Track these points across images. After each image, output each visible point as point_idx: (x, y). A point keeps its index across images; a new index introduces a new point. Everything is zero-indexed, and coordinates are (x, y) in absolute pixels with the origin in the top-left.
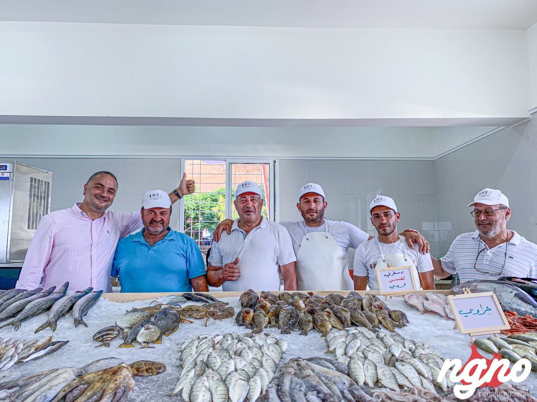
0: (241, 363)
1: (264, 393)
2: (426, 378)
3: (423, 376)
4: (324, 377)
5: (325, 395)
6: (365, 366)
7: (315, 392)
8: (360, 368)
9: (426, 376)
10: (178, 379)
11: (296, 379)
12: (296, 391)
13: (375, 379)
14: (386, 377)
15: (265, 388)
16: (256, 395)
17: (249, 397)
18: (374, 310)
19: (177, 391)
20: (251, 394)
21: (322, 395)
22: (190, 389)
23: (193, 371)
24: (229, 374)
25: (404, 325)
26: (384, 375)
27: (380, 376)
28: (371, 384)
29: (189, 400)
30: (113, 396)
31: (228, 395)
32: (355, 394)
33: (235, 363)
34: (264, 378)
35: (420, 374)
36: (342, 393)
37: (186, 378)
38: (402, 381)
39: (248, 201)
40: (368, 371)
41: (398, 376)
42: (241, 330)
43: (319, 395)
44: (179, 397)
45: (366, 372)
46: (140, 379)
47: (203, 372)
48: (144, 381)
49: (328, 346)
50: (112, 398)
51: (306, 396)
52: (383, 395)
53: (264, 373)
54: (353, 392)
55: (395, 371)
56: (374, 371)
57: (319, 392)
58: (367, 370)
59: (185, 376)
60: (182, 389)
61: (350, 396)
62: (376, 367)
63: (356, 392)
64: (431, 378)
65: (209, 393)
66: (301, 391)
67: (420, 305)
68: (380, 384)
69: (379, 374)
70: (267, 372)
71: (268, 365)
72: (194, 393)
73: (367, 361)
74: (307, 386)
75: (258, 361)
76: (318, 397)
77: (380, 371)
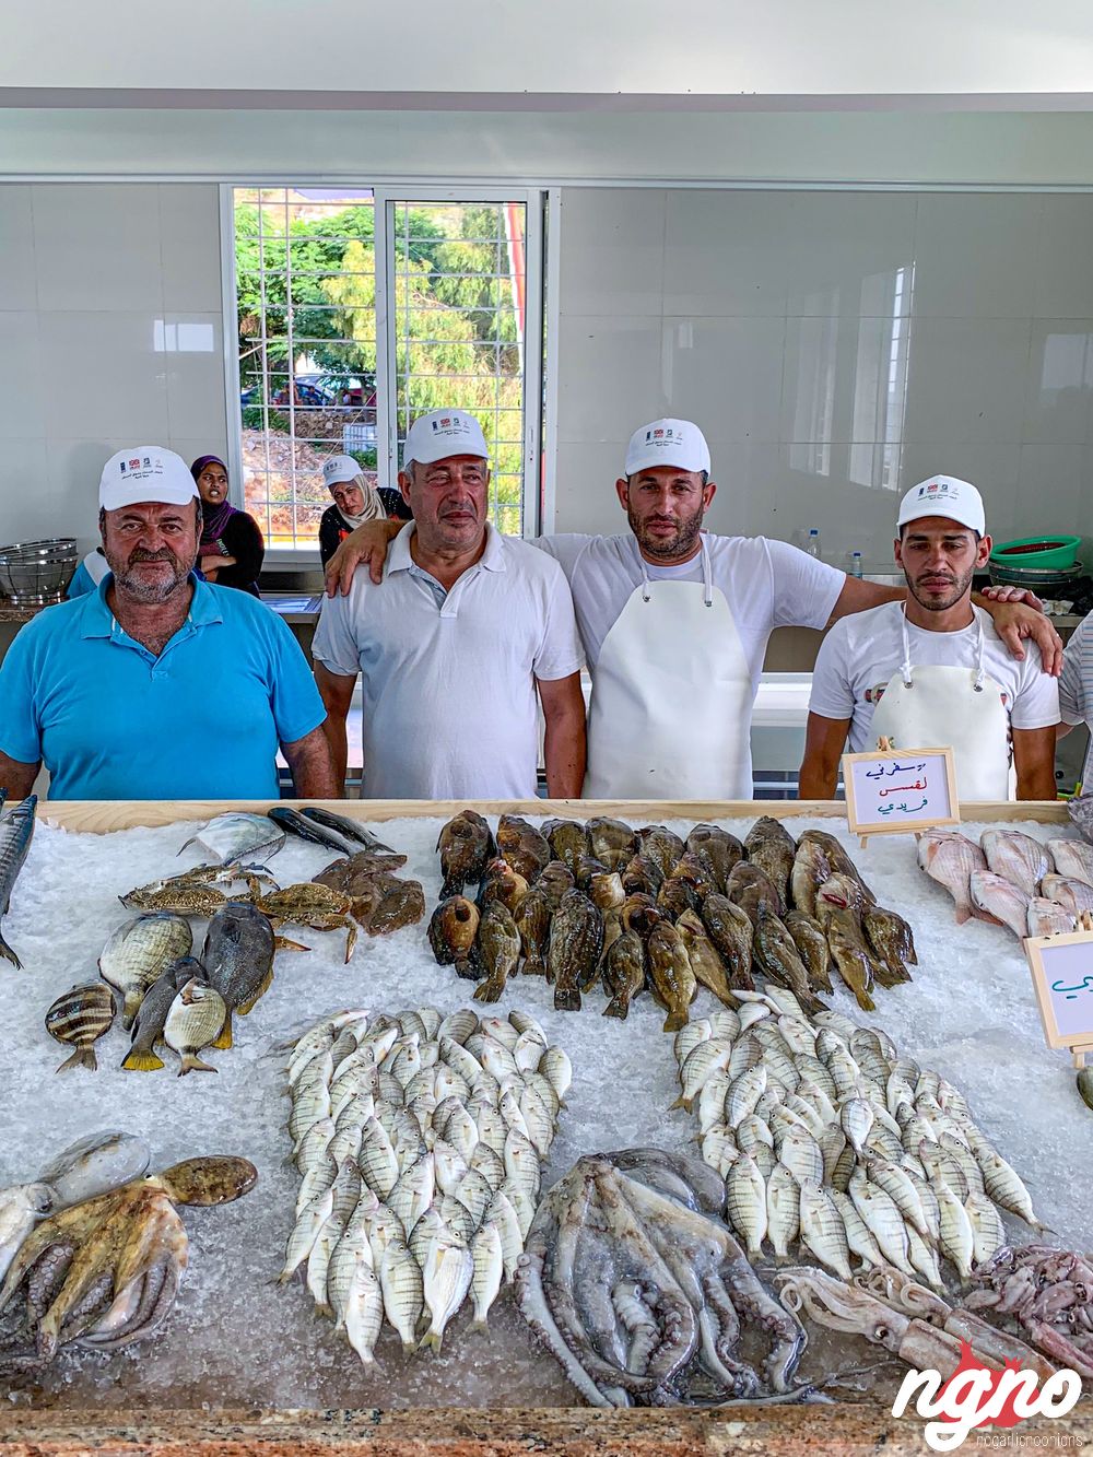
0: (450, 1168)
1: (510, 1280)
2: (921, 1235)
3: (917, 1229)
4: (662, 1229)
5: (662, 1296)
6: (771, 1188)
7: (637, 1287)
8: (758, 1194)
9: (924, 1229)
10: (294, 1221)
11: (591, 1241)
12: (587, 1282)
13: (793, 1231)
14: (820, 1230)
15: (513, 1267)
16: (488, 1293)
17: (473, 1296)
18: (822, 908)
19: (292, 1266)
20: (477, 1287)
21: (653, 1297)
22: (326, 1264)
23: (330, 1196)
24: (421, 1221)
25: (903, 976)
26: (817, 1223)
27: (807, 1226)
28: (781, 1249)
29: (325, 1302)
30: (140, 1287)
31: (423, 1291)
32: (735, 1289)
33: (436, 1168)
34: (509, 1232)
35: (908, 1220)
36: (705, 1286)
37: (314, 1224)
38: (861, 1245)
39: (457, 481)
40: (776, 1206)
41: (852, 1229)
42: (445, 983)
43: (645, 1295)
44: (301, 1287)
45: (771, 1205)
46: (197, 1214)
47: (353, 1202)
48: (208, 1223)
49: (681, 1082)
50: (138, 1295)
51: (615, 1300)
52: (805, 1293)
53: (511, 1213)
54: (731, 1283)
55: (847, 1209)
56: (791, 1207)
57: (645, 1289)
58: (775, 1202)
59: (310, 1215)
60: (307, 1260)
61: (723, 1299)
62: (798, 1191)
63: (738, 1284)
64: (936, 1235)
65: (375, 1286)
66: (600, 1282)
67: (959, 883)
68: (803, 1247)
69: (803, 1219)
70: (518, 1205)
71: (522, 1169)
72: (337, 1281)
73: (777, 1173)
74: (617, 1266)
75: (495, 1157)
76: (644, 1301)
77: (807, 1210)
